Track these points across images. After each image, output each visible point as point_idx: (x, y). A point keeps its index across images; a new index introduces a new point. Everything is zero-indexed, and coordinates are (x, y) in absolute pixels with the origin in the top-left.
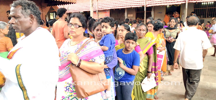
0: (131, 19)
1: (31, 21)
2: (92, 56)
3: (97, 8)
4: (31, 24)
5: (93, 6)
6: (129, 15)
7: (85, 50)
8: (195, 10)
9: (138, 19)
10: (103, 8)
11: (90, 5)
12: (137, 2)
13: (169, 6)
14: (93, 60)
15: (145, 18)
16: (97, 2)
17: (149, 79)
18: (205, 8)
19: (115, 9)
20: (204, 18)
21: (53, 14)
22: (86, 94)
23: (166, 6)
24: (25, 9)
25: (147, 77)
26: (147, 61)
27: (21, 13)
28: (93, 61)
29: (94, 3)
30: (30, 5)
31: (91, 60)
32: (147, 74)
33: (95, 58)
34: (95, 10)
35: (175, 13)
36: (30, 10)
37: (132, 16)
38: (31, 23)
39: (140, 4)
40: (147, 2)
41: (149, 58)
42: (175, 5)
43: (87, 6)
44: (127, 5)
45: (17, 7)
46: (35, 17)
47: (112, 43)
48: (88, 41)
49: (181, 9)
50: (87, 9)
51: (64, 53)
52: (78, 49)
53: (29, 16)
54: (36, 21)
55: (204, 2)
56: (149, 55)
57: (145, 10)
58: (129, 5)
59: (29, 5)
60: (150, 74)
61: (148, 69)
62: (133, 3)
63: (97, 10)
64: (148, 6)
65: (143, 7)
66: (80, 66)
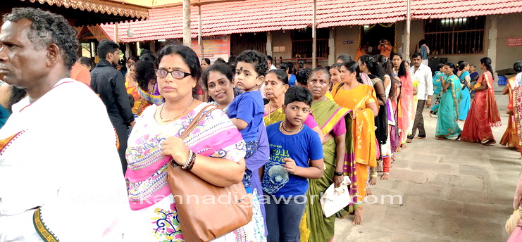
0: (281, 58)
1: (48, 60)
2: (219, 143)
3: (198, 31)
4: (47, 66)
5: (189, 26)
6: (276, 49)
7: (201, 131)
8: (426, 36)
9: (298, 57)
10: (213, 30)
11: (181, 24)
12: (295, 18)
13: (368, 27)
14: (221, 152)
15: (314, 54)
16: (198, 16)
17: (336, 189)
18: (449, 32)
19: (243, 34)
20: (446, 54)
21: (88, 44)
22: (209, 233)
23: (362, 27)
24: (39, 28)
25: (333, 185)
26: (333, 151)
27: (27, 37)
28: (222, 156)
29: (192, 20)
30: (53, 22)
31: (217, 152)
32: (333, 178)
33: (225, 149)
34: (195, 36)
35: (382, 42)
36: (51, 32)
37: (283, 51)
38: (49, 64)
39: (300, 22)
40: (317, 17)
41: (337, 143)
42: (383, 23)
43: (173, 25)
44: (271, 24)
45: (19, 21)
46: (62, 51)
47: (256, 113)
48: (208, 109)
49: (396, 34)
50: (176, 32)
51: (150, 139)
52: (184, 128)
53: (46, 47)
54: (62, 61)
55: (445, 19)
56: (338, 135)
57: (313, 36)
58: (276, 24)
59: (50, 21)
60: (339, 178)
61: (335, 167)
62: (286, 19)
63: (199, 35)
64: (320, 26)
65: (309, 29)
66: (194, 169)
